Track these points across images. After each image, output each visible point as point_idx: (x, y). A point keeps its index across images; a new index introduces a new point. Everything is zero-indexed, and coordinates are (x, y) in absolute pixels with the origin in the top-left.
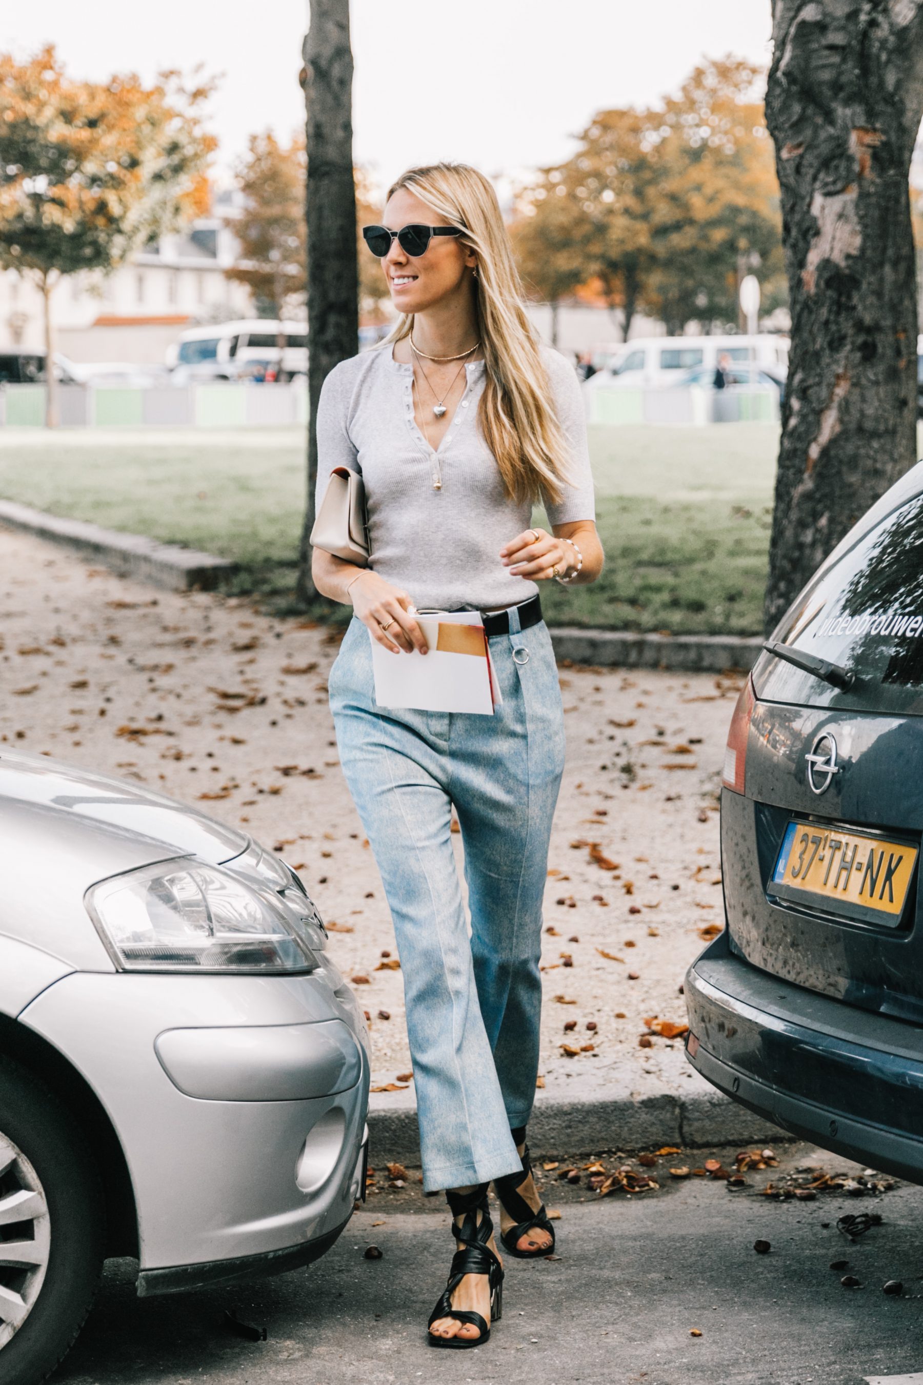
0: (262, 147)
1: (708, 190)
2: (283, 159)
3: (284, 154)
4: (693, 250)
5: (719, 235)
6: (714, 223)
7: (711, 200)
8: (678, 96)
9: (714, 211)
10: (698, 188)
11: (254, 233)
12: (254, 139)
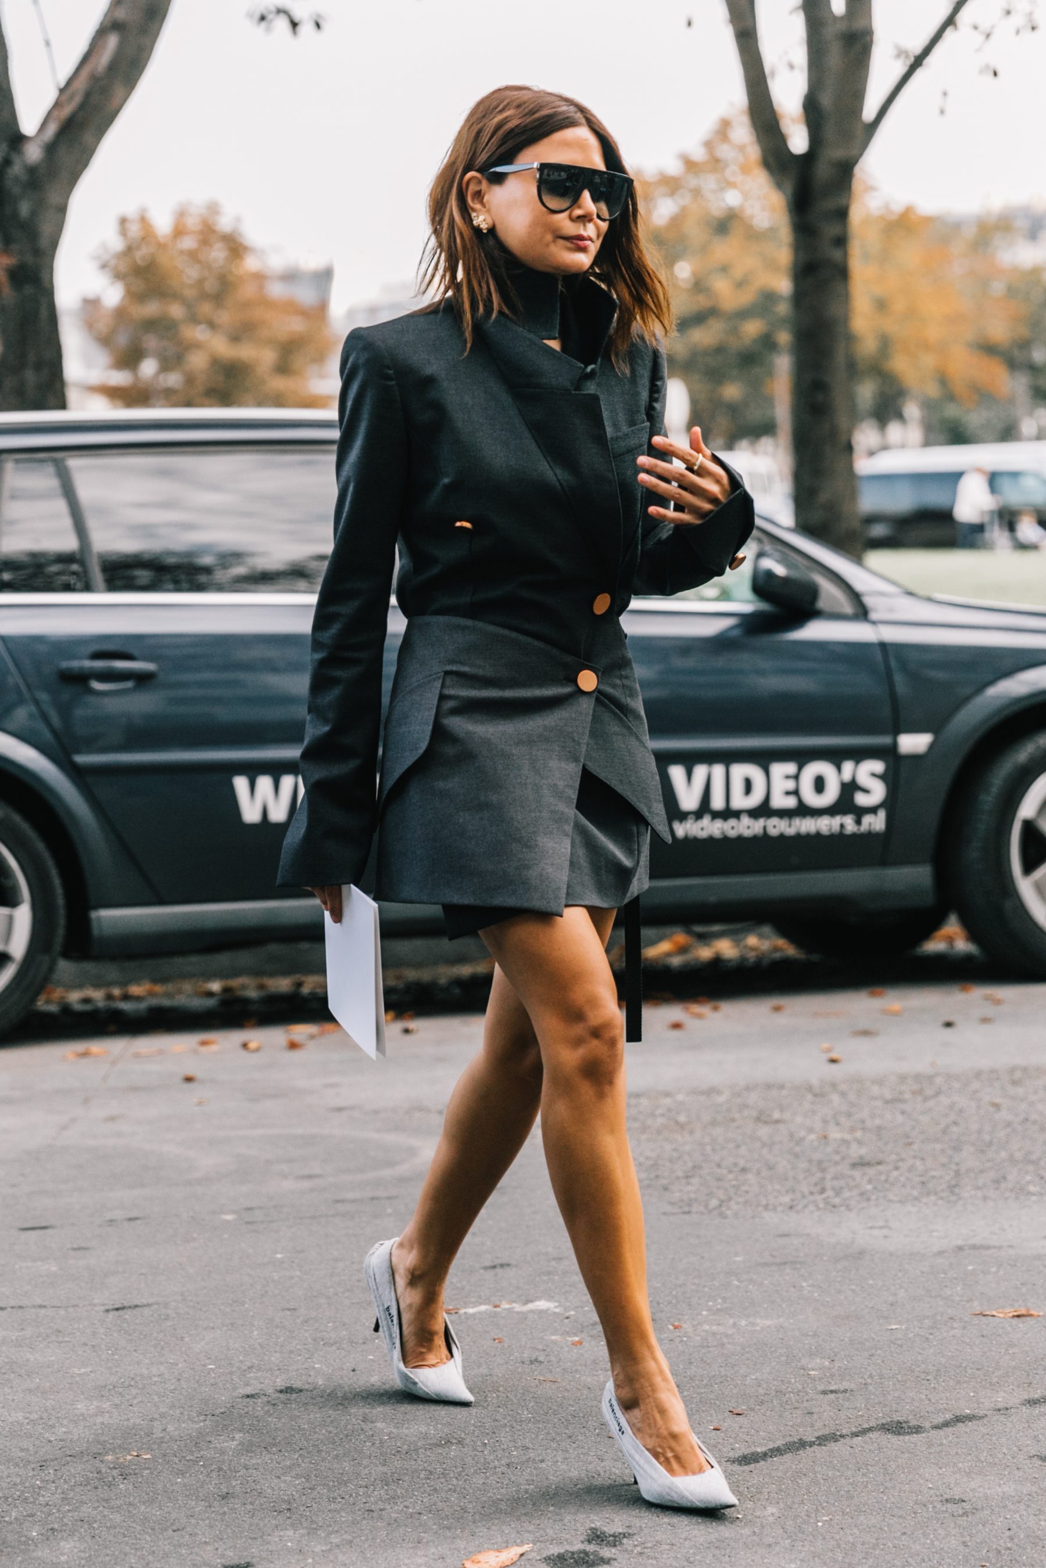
0: (135, 230)
1: (738, 273)
2: (162, 246)
3: (162, 240)
4: (719, 350)
5: (752, 328)
6: (743, 314)
7: (740, 285)
8: (698, 154)
9: (746, 298)
10: (724, 269)
11: (122, 340)
12: (123, 221)
